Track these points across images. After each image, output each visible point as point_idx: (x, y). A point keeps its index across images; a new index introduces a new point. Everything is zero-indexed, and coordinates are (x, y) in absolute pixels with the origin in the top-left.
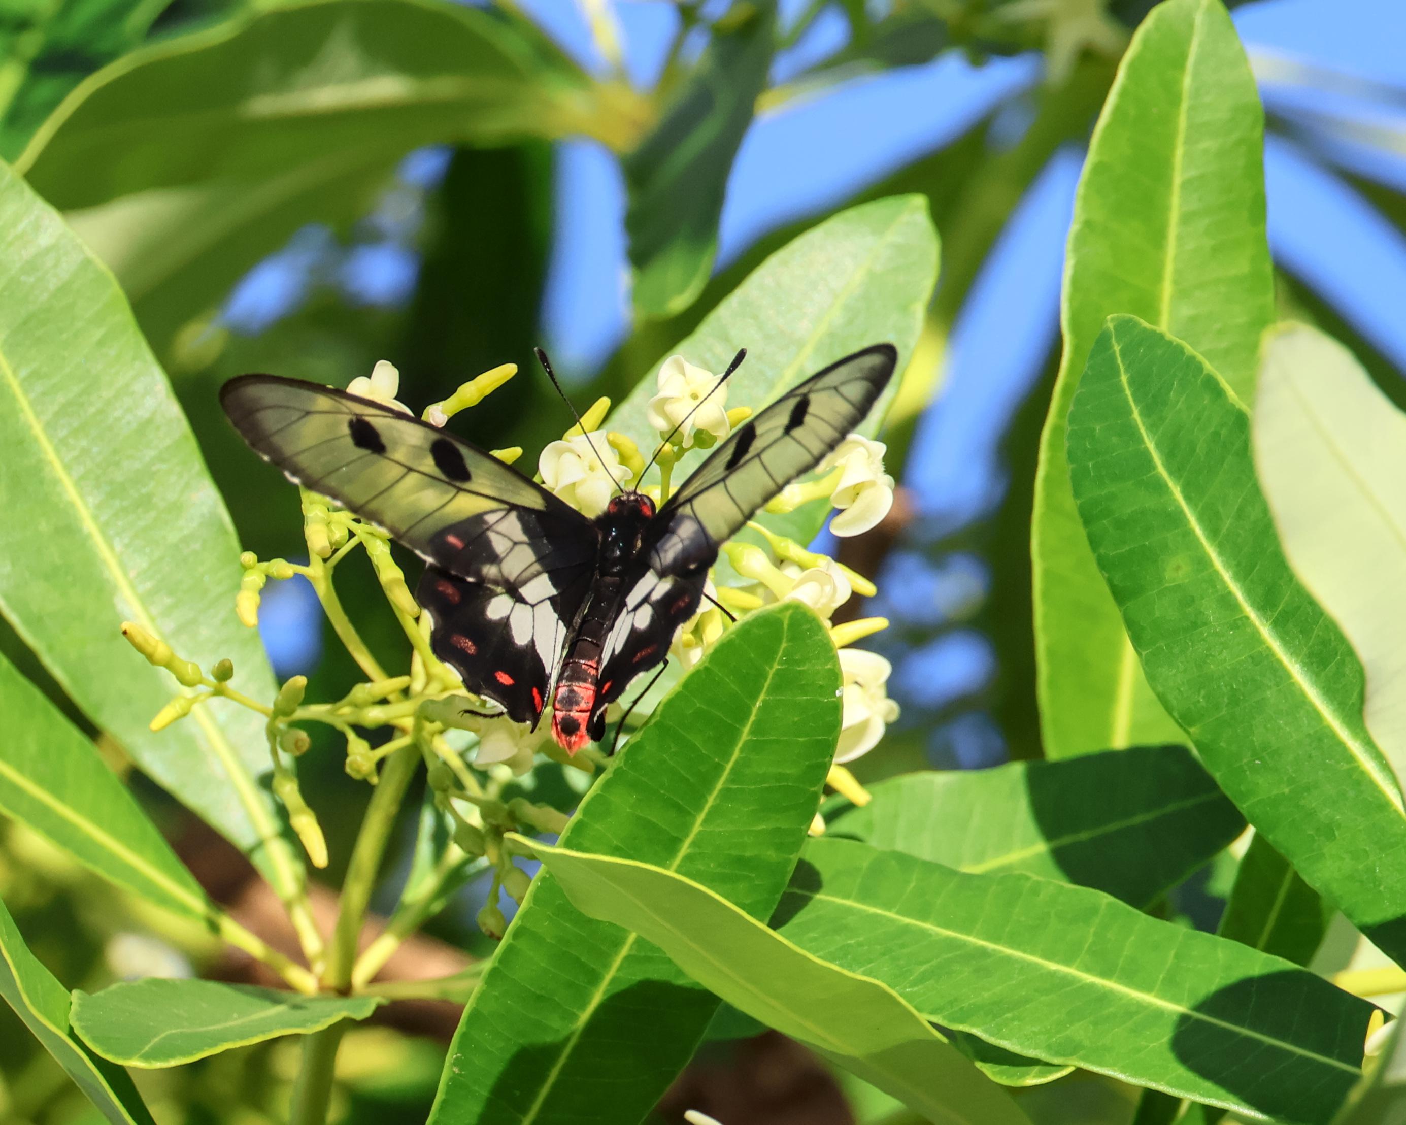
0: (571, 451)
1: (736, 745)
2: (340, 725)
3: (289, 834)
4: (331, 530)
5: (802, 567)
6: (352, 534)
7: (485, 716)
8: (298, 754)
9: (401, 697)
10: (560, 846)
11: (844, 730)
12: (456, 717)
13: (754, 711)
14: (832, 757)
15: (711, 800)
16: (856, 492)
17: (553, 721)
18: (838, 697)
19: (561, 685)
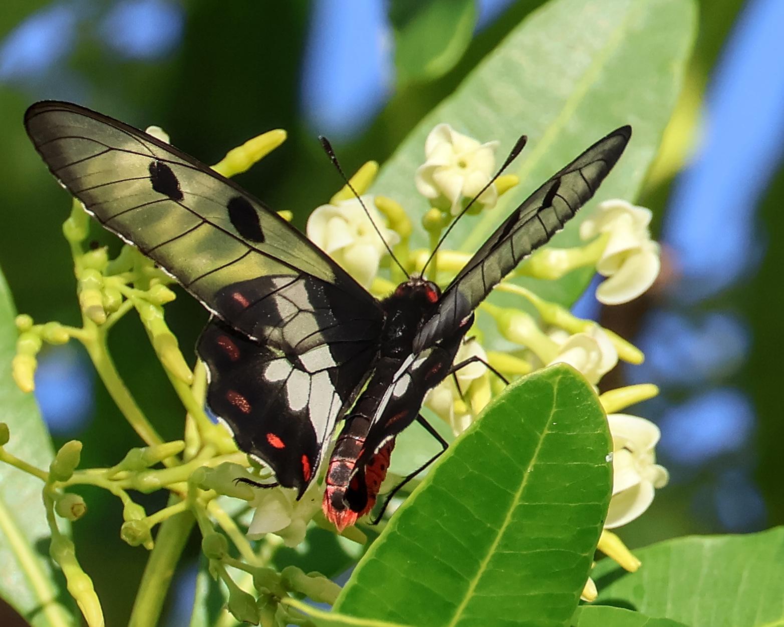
0: (339, 215)
1: (509, 510)
2: (116, 489)
3: (66, 600)
4: (104, 295)
5: (570, 332)
6: (125, 299)
7: (259, 485)
8: (75, 519)
9: (176, 461)
10: (335, 612)
11: (614, 496)
12: (230, 485)
13: (526, 476)
14: (603, 522)
15: (484, 566)
16: (622, 258)
17: (324, 496)
18: (608, 463)
19: (335, 460)
